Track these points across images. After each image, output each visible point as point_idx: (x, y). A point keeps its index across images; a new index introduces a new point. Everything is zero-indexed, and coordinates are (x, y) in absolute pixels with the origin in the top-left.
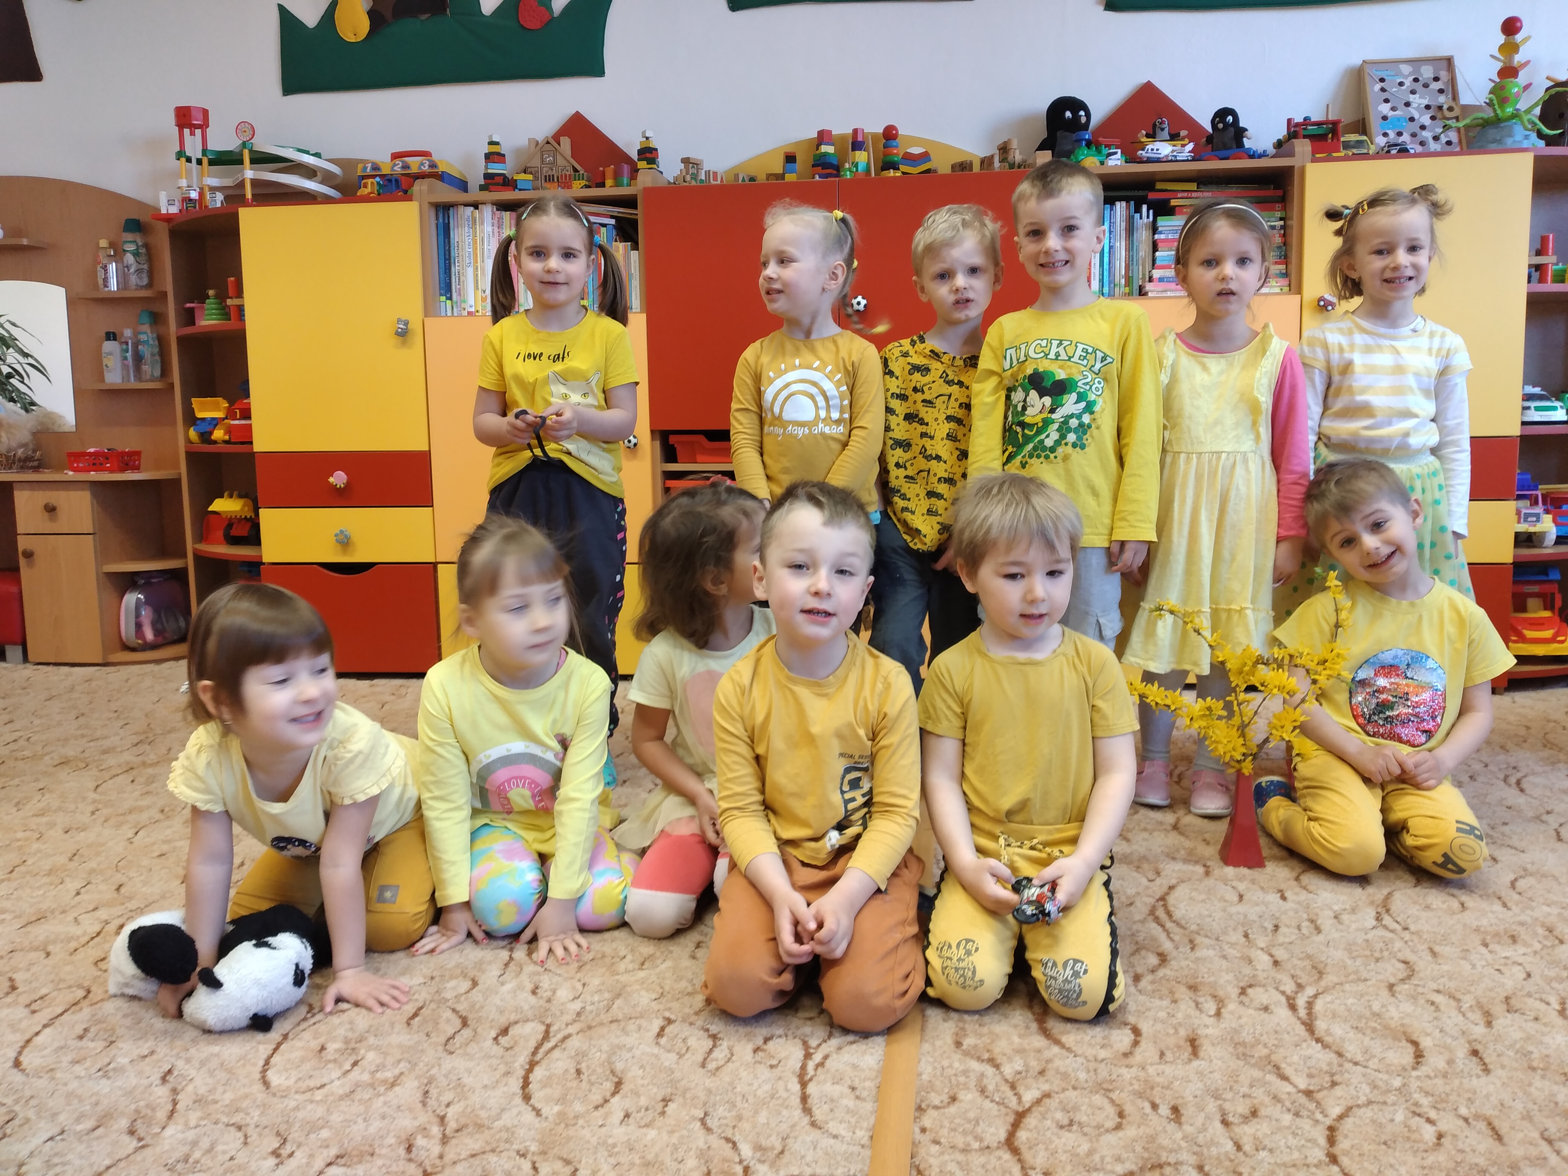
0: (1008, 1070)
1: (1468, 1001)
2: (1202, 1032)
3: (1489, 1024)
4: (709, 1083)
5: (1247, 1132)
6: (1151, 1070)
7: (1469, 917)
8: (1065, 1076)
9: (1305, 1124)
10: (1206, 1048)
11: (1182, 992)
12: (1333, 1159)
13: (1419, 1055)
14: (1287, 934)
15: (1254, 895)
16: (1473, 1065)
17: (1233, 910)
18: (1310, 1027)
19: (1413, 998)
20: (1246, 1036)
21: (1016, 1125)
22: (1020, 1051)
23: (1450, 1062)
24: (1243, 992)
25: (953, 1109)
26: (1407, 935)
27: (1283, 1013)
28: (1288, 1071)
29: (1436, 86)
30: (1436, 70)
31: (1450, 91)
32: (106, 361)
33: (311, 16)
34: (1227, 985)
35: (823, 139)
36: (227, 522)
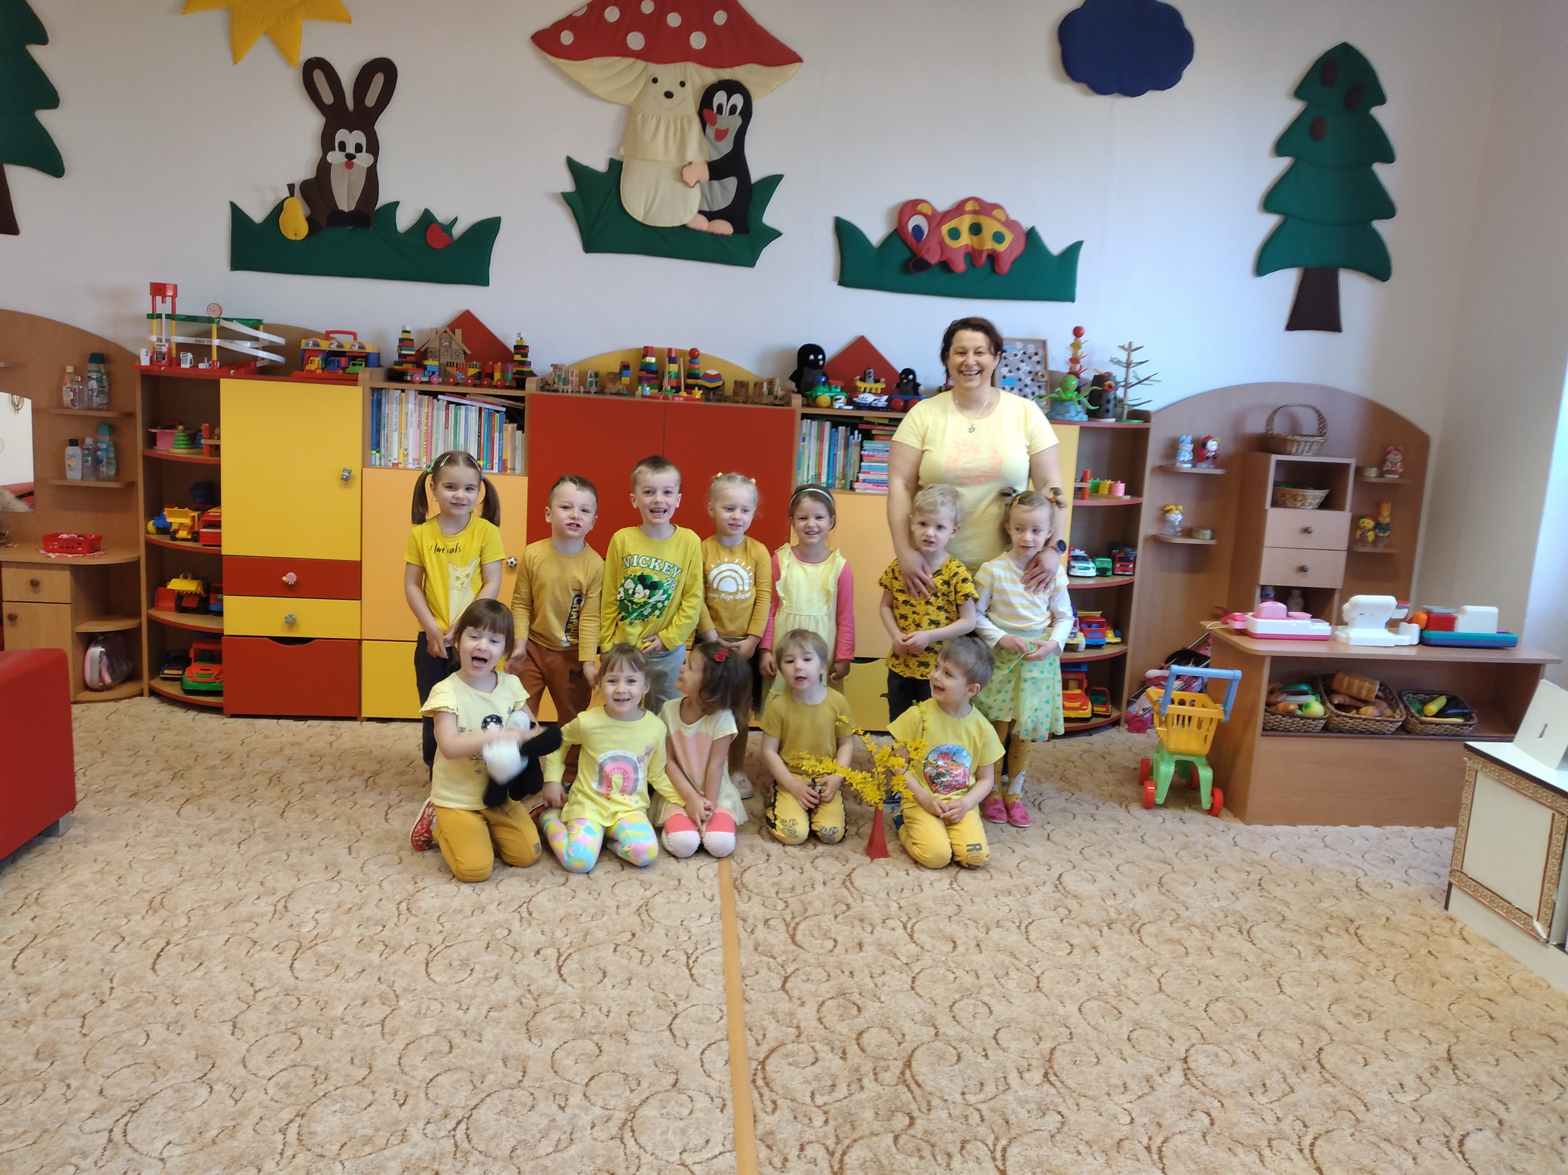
0: (780, 960)
1: (981, 923)
2: (864, 940)
3: (987, 933)
4: (647, 970)
5: (880, 980)
6: (842, 957)
7: (992, 883)
8: (805, 961)
9: (904, 976)
10: (866, 947)
11: (857, 923)
12: (913, 988)
13: (955, 947)
14: (907, 893)
15: (894, 872)
16: (977, 949)
17: (883, 881)
18: (911, 936)
19: (958, 922)
20: (883, 941)
21: (785, 982)
22: (785, 952)
23: (967, 950)
24: (884, 922)
25: (757, 977)
26: (962, 893)
27: (900, 931)
28: (899, 955)
29: (1036, 359)
30: (1037, 348)
31: (1043, 362)
32: (68, 462)
33: (257, 214)
34: (877, 918)
35: (647, 351)
36: (180, 596)
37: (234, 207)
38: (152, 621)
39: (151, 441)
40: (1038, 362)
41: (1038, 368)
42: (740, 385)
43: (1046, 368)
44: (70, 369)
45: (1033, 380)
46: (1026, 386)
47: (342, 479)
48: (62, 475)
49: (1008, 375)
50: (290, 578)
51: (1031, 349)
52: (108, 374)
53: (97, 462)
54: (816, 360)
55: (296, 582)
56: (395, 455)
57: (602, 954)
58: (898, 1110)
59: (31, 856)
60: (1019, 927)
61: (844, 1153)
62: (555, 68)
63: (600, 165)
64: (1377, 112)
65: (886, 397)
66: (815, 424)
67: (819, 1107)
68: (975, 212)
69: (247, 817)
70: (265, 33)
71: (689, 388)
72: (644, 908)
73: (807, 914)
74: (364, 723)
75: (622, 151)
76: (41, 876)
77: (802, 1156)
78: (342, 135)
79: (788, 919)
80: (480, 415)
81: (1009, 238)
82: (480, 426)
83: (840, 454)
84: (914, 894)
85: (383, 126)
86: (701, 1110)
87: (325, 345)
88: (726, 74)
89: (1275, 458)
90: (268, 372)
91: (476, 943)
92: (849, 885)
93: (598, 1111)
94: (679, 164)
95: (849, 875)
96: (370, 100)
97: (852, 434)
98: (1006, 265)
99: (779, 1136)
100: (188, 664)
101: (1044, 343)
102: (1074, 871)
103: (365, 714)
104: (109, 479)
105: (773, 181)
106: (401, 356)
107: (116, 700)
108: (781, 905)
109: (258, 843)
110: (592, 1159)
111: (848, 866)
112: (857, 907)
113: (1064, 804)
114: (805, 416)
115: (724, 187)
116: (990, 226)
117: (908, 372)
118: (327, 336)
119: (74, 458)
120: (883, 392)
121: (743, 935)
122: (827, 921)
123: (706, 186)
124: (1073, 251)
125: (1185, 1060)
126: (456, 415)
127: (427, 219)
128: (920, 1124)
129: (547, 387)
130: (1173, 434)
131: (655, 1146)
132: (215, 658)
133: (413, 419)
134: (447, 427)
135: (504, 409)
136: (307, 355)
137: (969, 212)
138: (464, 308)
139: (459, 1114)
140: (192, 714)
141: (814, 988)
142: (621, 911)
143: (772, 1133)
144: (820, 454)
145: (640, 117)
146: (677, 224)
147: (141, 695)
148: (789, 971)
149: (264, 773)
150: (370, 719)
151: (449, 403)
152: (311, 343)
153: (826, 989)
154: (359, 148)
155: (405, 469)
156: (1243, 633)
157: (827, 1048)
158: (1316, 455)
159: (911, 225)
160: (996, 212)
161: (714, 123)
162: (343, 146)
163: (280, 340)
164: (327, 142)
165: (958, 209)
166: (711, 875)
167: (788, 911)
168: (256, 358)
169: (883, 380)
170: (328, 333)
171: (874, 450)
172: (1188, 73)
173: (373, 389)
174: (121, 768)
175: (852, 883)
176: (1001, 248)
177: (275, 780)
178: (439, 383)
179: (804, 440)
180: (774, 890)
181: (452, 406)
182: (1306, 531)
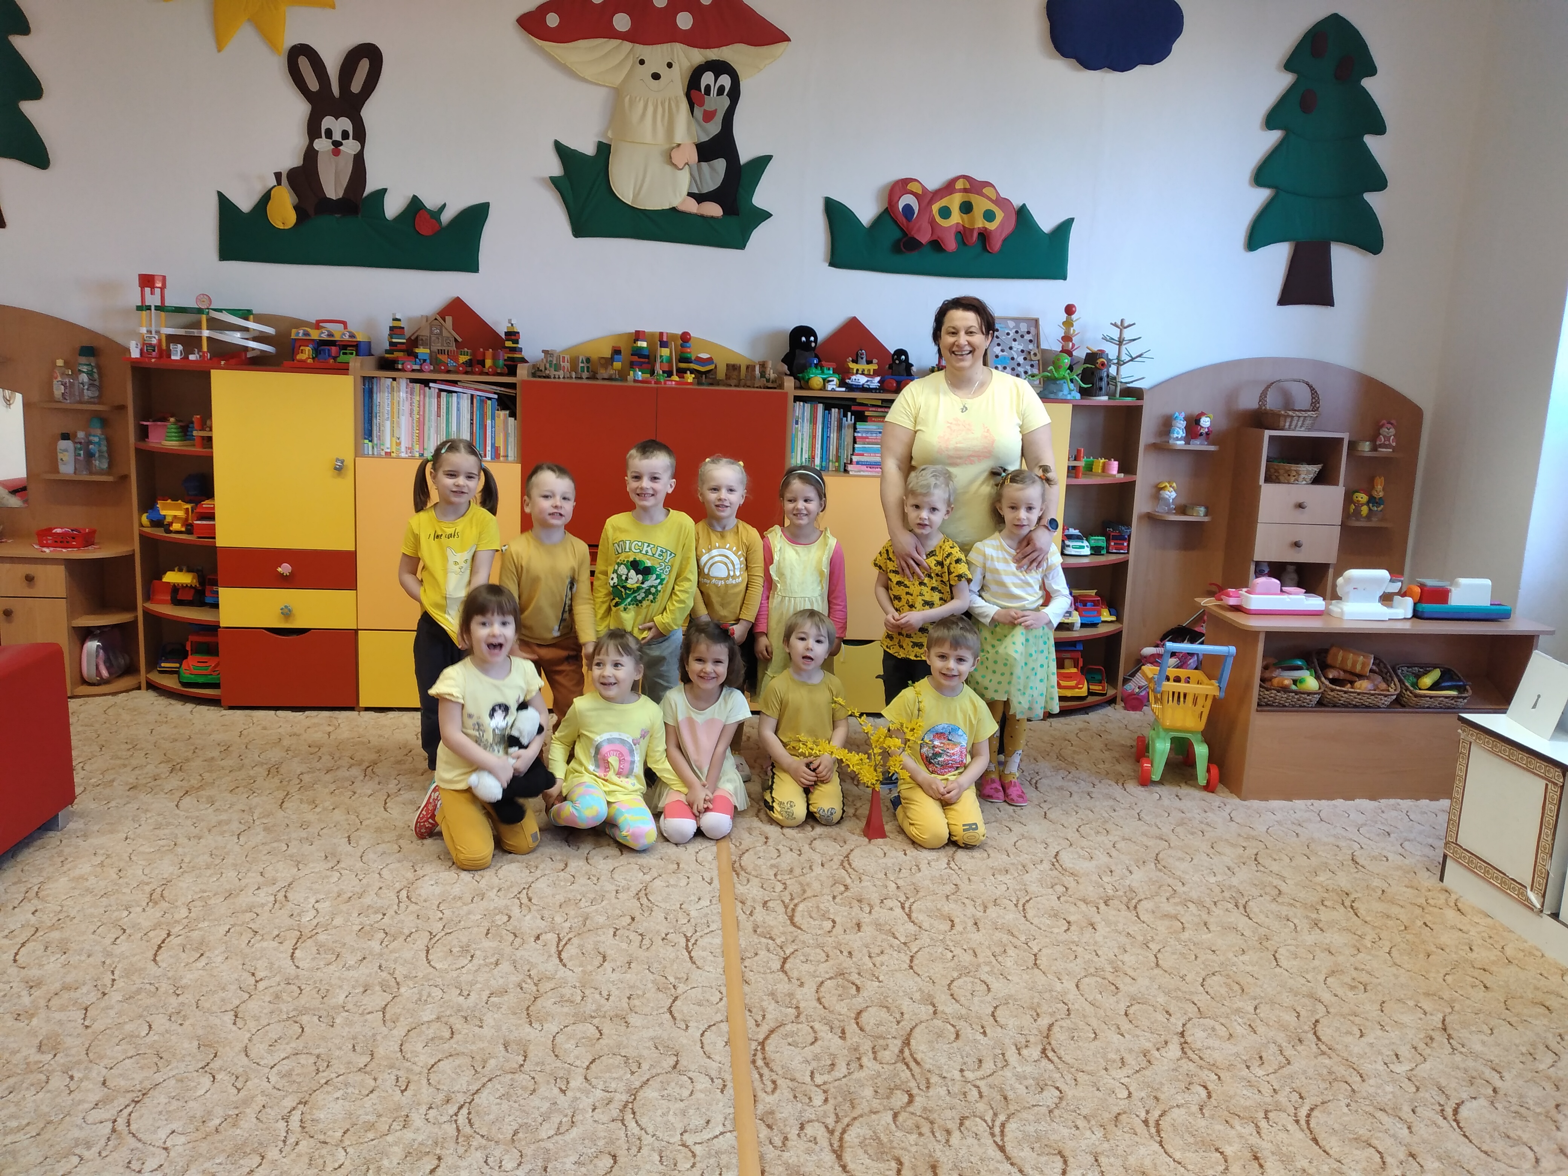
0: (778, 941)
1: (979, 902)
2: (863, 920)
3: (985, 911)
4: (646, 954)
5: (878, 960)
6: (840, 937)
7: (990, 862)
8: (804, 942)
9: (902, 955)
10: (864, 927)
11: (855, 904)
12: (911, 967)
13: (953, 926)
14: (905, 873)
15: (892, 853)
16: (974, 928)
17: (881, 861)
18: (909, 916)
19: (956, 901)
20: (881, 921)
21: (784, 963)
22: (784, 933)
23: (965, 928)
24: (882, 902)
25: (756, 958)
26: (959, 872)
27: (898, 911)
28: (897, 935)
29: (1028, 337)
30: (1028, 327)
31: (1036, 340)
32: (60, 456)
33: (245, 203)
34: (875, 898)
35: (638, 335)
36: (175, 589)
37: (221, 196)
38: (147, 613)
39: (143, 433)
40: (1031, 341)
41: (1031, 346)
42: (733, 368)
43: (1038, 347)
44: (60, 363)
45: (1025, 359)
46: (1019, 365)
47: (336, 469)
48: (56, 470)
49: (1001, 354)
50: (285, 569)
51: (1023, 328)
52: (98, 367)
53: (90, 455)
54: (809, 342)
55: (292, 573)
56: (388, 444)
57: (602, 938)
58: (897, 1088)
59: (31, 850)
60: (1016, 905)
61: (844, 1132)
62: (542, 51)
63: (588, 149)
64: (1367, 83)
65: (878, 379)
66: (808, 406)
67: (818, 1086)
68: (965, 190)
69: (246, 808)
70: (249, 20)
71: (681, 372)
72: (643, 892)
73: (806, 896)
74: (362, 713)
75: (610, 134)
76: (41, 870)
77: (802, 1135)
78: (328, 122)
79: (787, 901)
80: (472, 403)
81: (1000, 215)
82: (472, 413)
83: (834, 436)
84: (912, 874)
85: (369, 112)
86: (701, 1091)
87: (315, 335)
88: (713, 54)
89: (1268, 433)
90: (259, 362)
91: (476, 929)
92: (847, 866)
93: (599, 1093)
94: (667, 146)
95: (847, 856)
96: (356, 86)
97: (845, 416)
98: (997, 244)
99: (778, 1116)
100: (185, 657)
101: (1036, 321)
102: (1071, 849)
103: (362, 704)
104: (101, 472)
105: (761, 163)
106: (392, 344)
107: (114, 694)
108: (779, 887)
109: (258, 834)
110: (594, 1142)
111: (845, 847)
112: (855, 888)
113: (1060, 783)
114: (797, 399)
115: (713, 169)
116: (981, 205)
117: (901, 352)
118: (318, 325)
119: (66, 451)
120: (876, 373)
121: (742, 917)
122: (826, 902)
123: (695, 168)
124: (1064, 228)
125: (1182, 1034)
126: (448, 403)
127: (415, 205)
128: (920, 1101)
129: (539, 373)
130: (1167, 411)
131: (656, 1128)
132: (211, 650)
133: (405, 407)
134: (439, 415)
135: (496, 396)
136: (297, 345)
137: (960, 191)
138: (454, 294)
139: (461, 1098)
140: (189, 707)
141: (812, 969)
142: (620, 896)
143: (772, 1113)
144: (814, 437)
145: (627, 99)
146: (667, 207)
147: (139, 688)
148: (788, 952)
149: (262, 764)
150: (367, 709)
151: (441, 390)
152: (301, 332)
153: (826, 970)
154: (345, 135)
155: (398, 458)
156: (1238, 609)
157: (827, 1028)
158: (1309, 430)
159: (901, 205)
160: (986, 191)
161: (701, 104)
162: (329, 133)
163: (270, 330)
164: (313, 130)
165: (949, 188)
166: (710, 857)
167: (787, 893)
168: (246, 349)
169: (875, 361)
170: (318, 322)
171: (867, 432)
172: (1177, 46)
173: (364, 378)
174: (119, 762)
175: (850, 864)
176: (992, 226)
177: (273, 770)
178: (431, 371)
179: (797, 423)
180: (772, 873)
181: (443, 394)
182: (1300, 506)
